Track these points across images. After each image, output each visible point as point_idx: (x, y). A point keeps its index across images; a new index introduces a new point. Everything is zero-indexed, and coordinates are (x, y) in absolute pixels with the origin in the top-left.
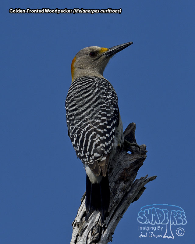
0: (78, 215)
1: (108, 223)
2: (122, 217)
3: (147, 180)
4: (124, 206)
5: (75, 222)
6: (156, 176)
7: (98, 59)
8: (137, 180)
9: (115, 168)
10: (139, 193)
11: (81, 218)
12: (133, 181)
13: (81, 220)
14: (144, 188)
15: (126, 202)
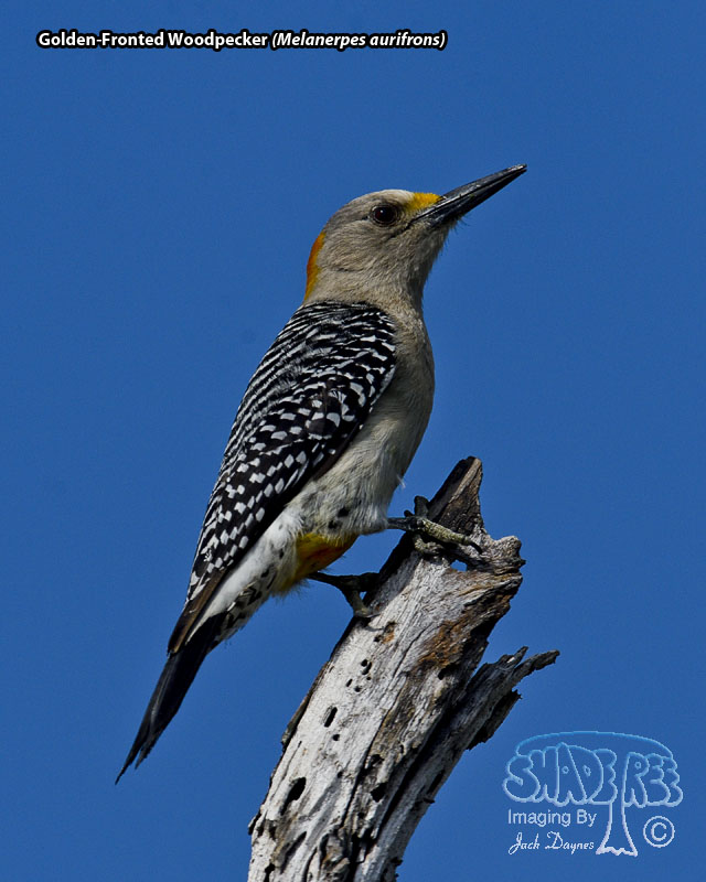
0: (271, 792)
1: (380, 822)
2: (433, 802)
3: (522, 665)
4: (438, 761)
5: (261, 819)
6: (557, 653)
7: (402, 232)
8: (486, 667)
9: (408, 621)
10: (494, 714)
11: (282, 804)
12: (473, 669)
13: (284, 810)
14: (514, 697)
15: (446, 745)
